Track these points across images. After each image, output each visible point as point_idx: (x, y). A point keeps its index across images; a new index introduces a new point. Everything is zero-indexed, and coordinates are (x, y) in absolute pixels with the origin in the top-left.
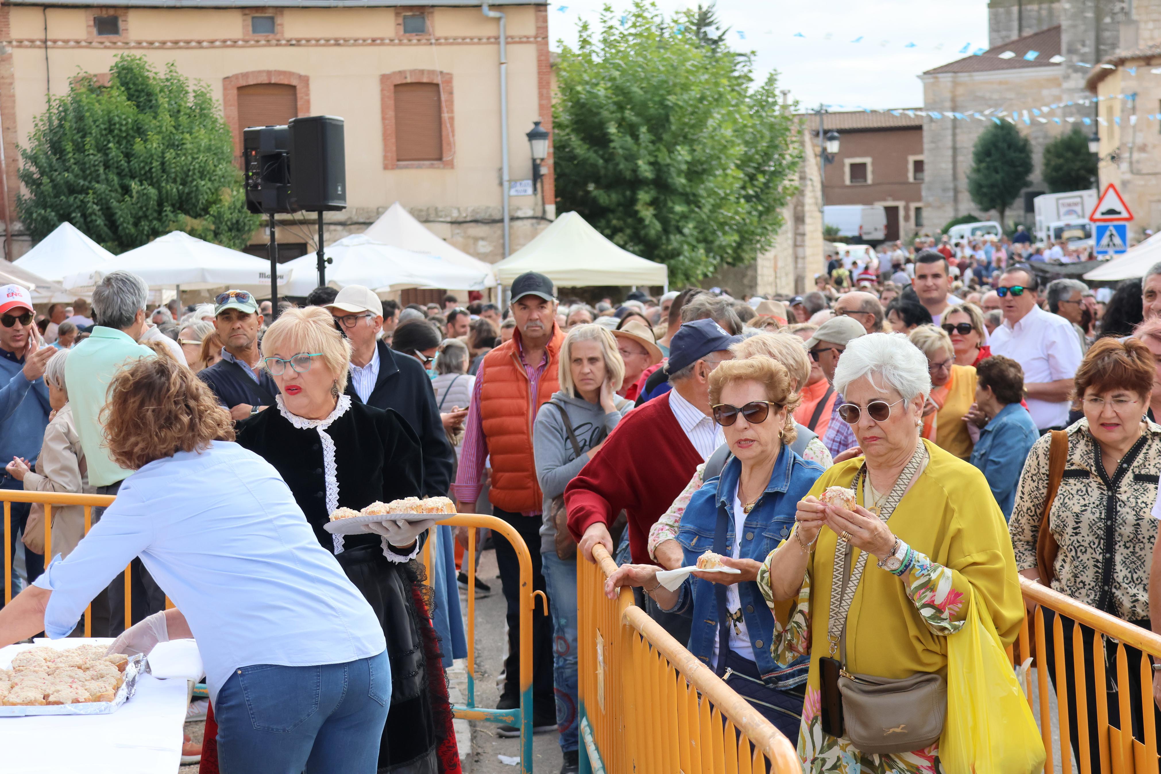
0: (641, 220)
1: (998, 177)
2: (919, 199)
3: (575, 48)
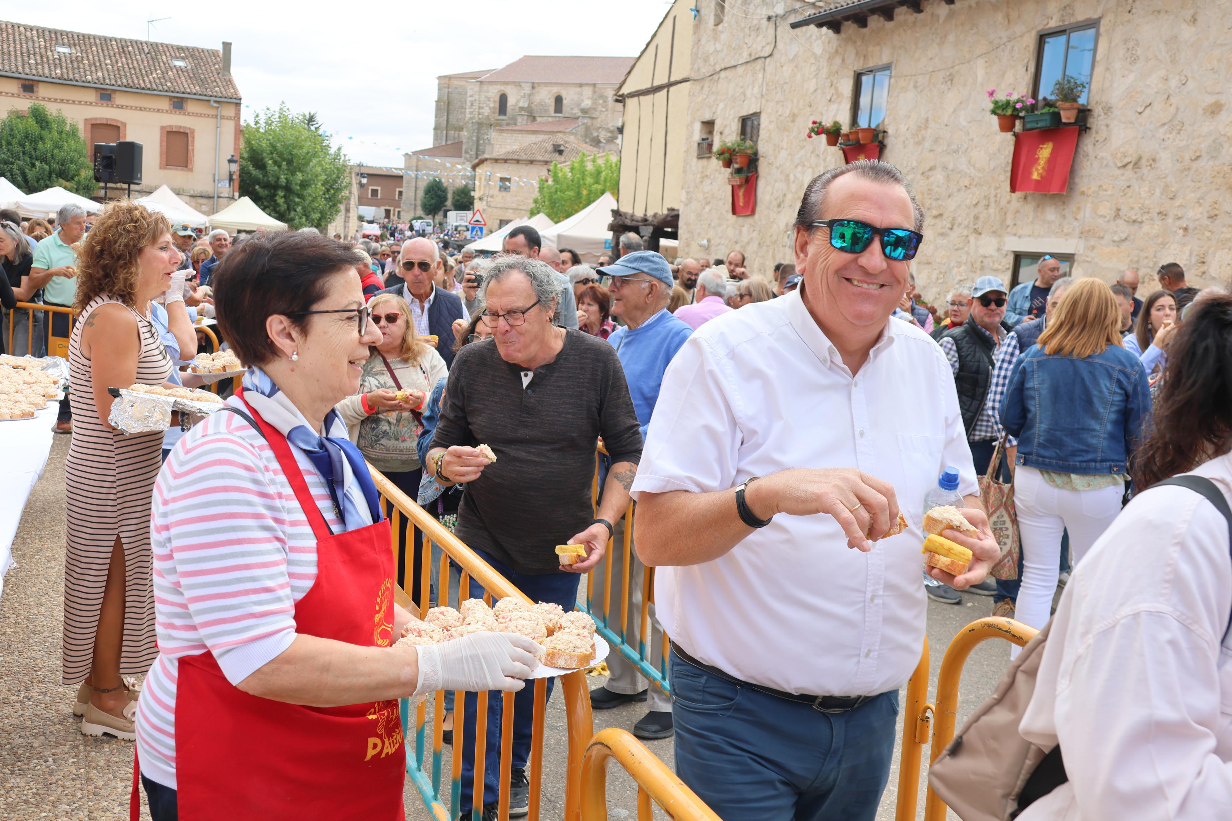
0: (278, 205)
1: (433, 201)
2: (400, 207)
3: (252, 125)
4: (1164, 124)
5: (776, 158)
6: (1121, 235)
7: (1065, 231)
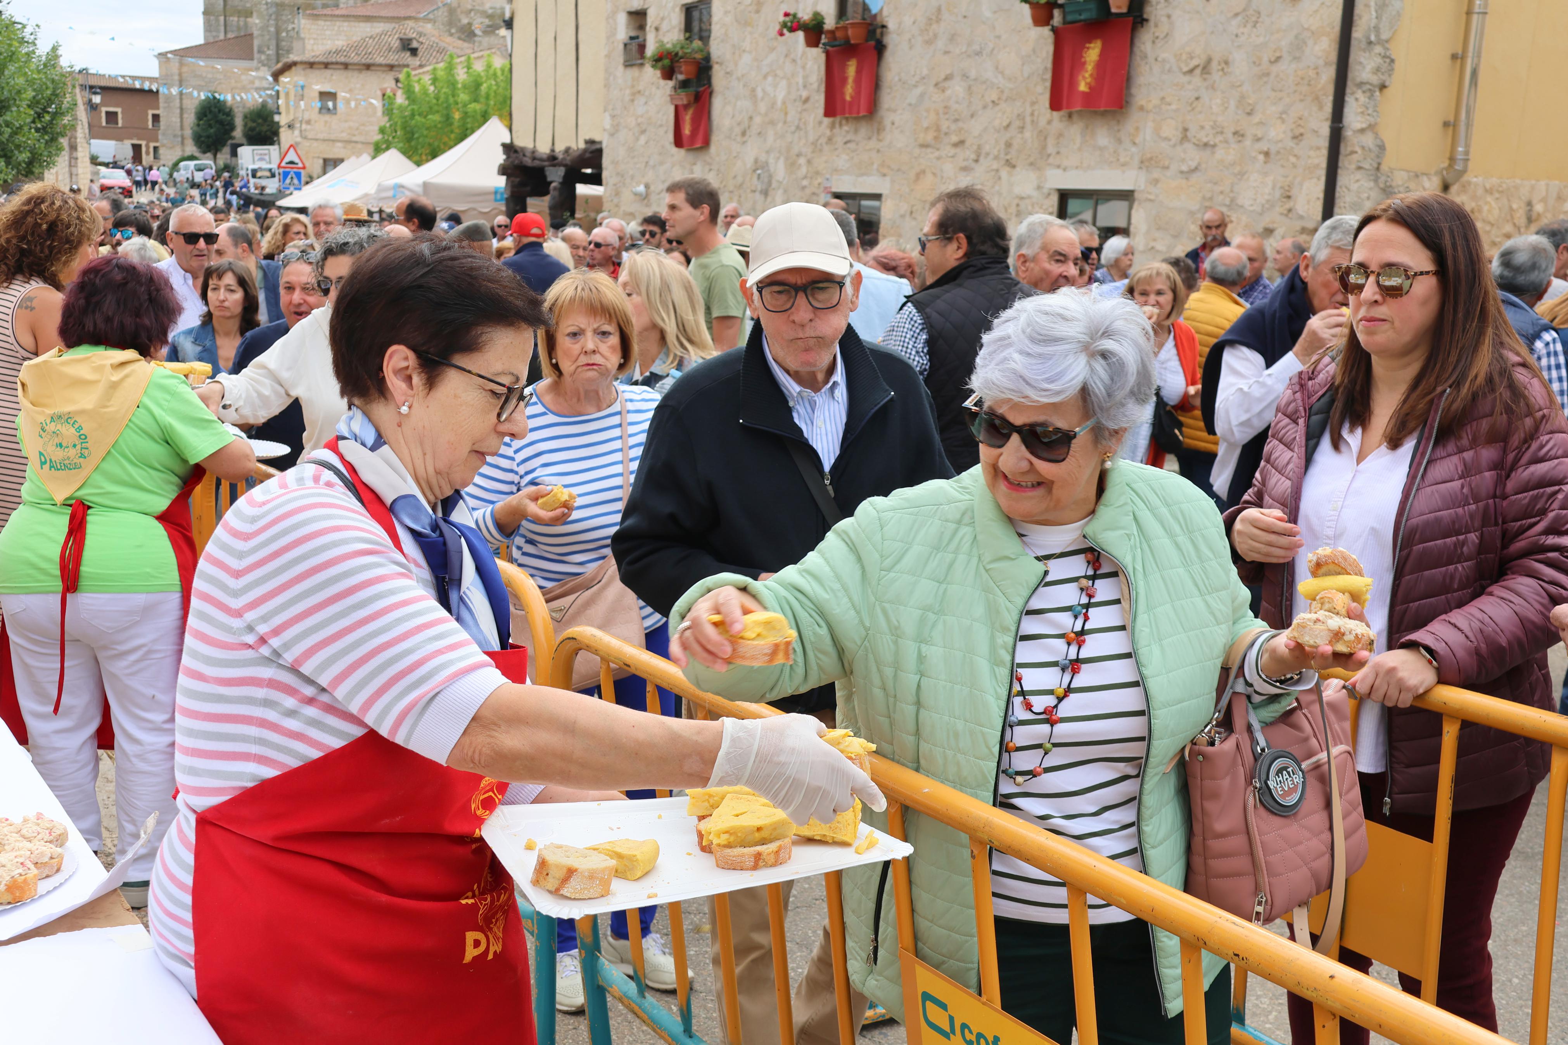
1: (212, 131)
2: (157, 141)
4: (1237, 15)
5: (736, 65)
6: (1190, 163)
7: (1122, 160)
